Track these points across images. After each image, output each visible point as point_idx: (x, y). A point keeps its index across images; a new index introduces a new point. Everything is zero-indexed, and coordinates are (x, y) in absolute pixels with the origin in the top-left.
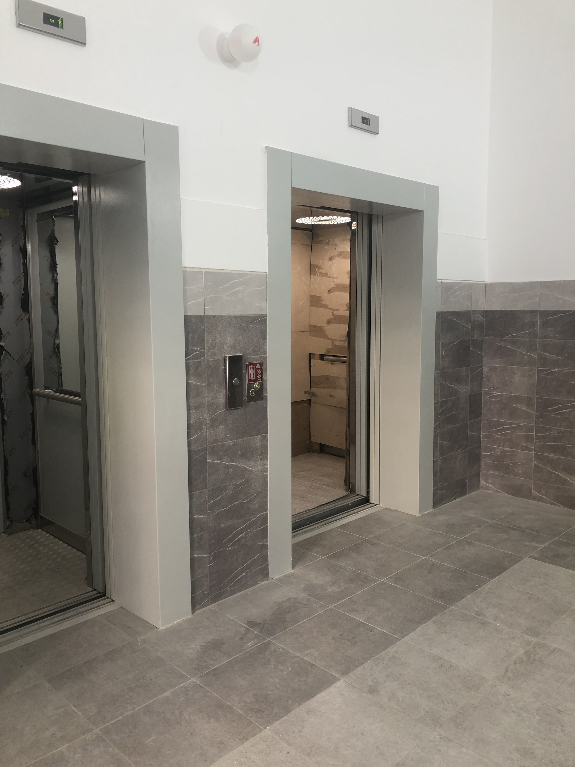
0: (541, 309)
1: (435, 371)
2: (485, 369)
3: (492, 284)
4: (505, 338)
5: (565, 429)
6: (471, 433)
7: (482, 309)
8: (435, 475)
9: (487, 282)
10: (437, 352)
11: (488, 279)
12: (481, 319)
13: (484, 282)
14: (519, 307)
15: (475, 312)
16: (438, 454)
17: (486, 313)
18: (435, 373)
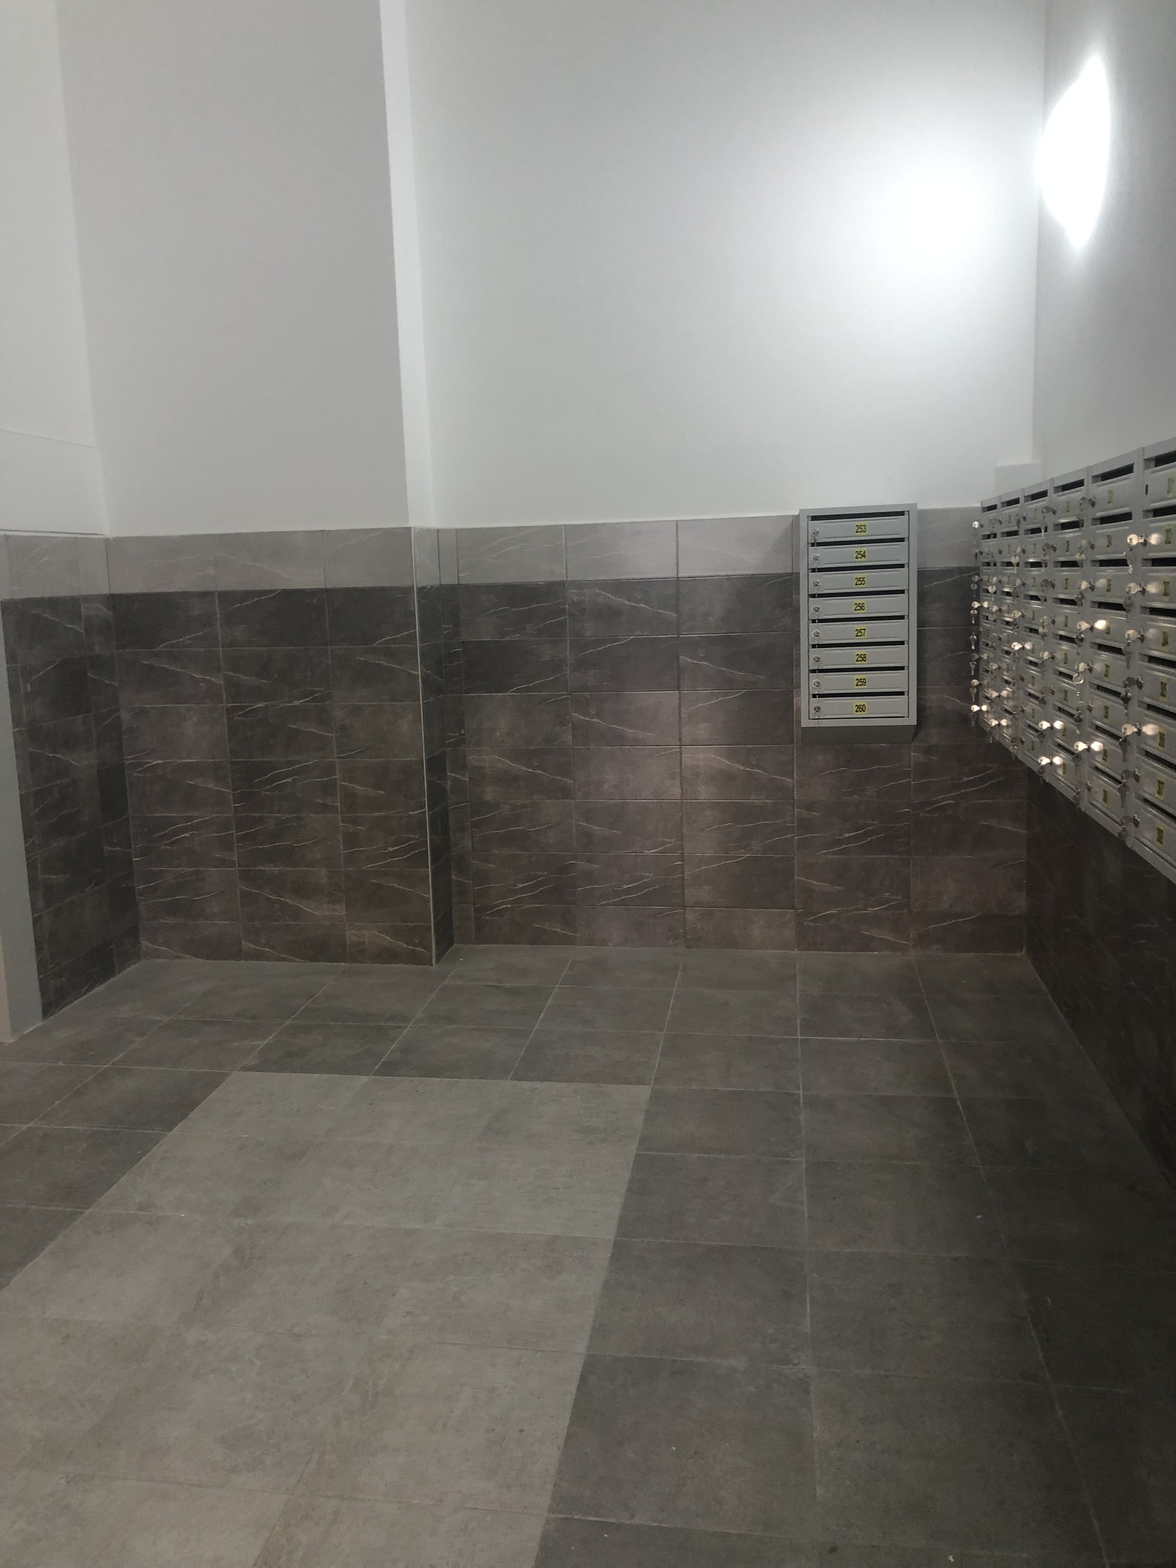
0: (220, 589)
1: (14, 729)
2: (125, 716)
3: (118, 541)
4: (158, 649)
5: (288, 816)
6: (110, 849)
7: (105, 591)
8: (39, 949)
9: (107, 536)
10: (13, 689)
11: (108, 529)
12: (105, 612)
13: (102, 537)
14: (178, 585)
15: (88, 599)
16: (41, 904)
17: (114, 600)
18: (14, 732)
